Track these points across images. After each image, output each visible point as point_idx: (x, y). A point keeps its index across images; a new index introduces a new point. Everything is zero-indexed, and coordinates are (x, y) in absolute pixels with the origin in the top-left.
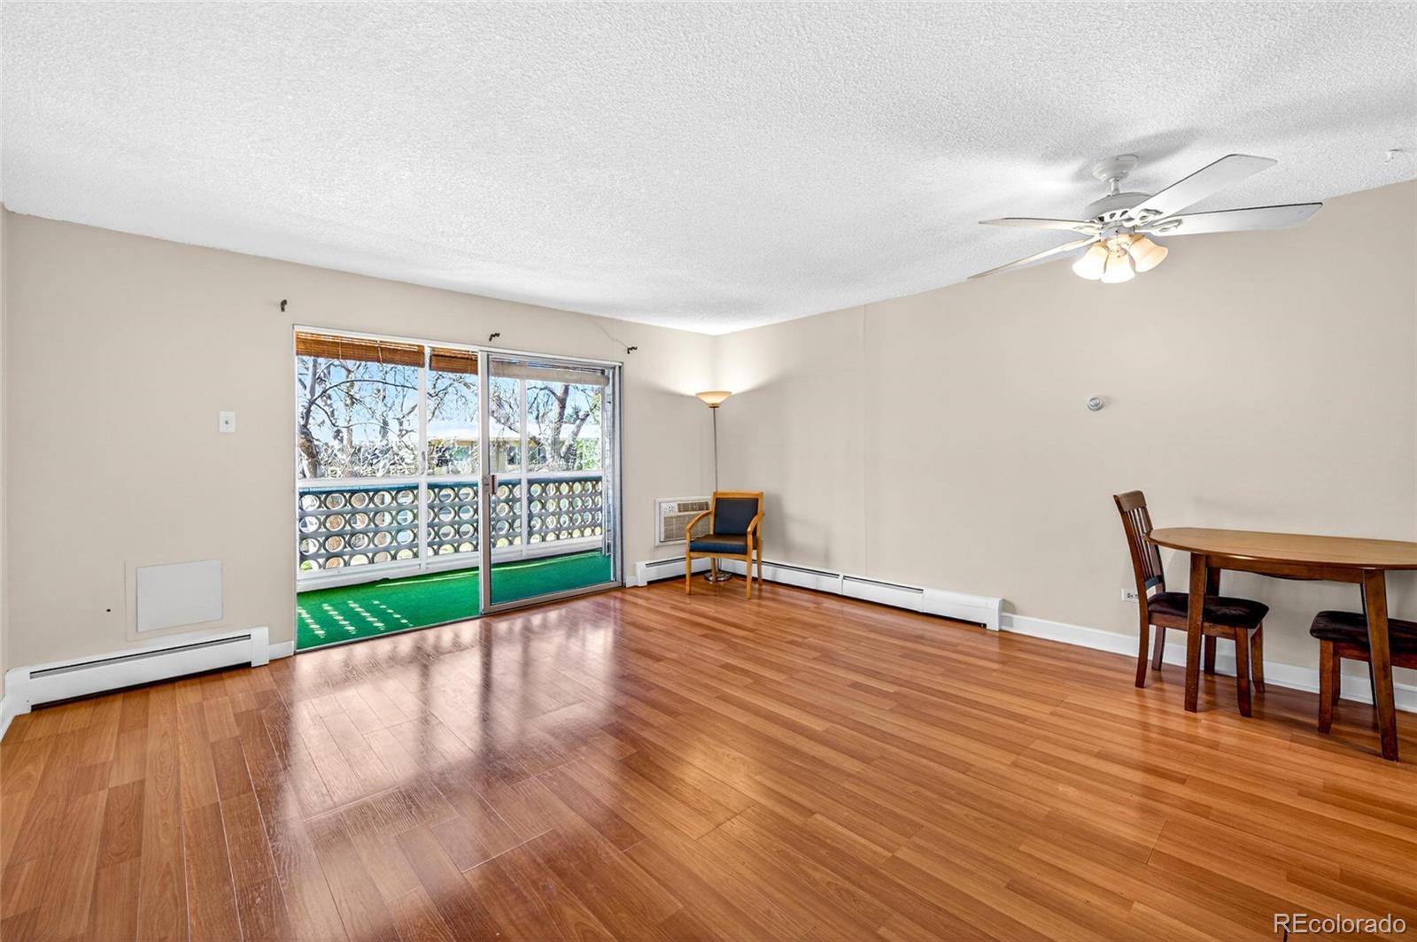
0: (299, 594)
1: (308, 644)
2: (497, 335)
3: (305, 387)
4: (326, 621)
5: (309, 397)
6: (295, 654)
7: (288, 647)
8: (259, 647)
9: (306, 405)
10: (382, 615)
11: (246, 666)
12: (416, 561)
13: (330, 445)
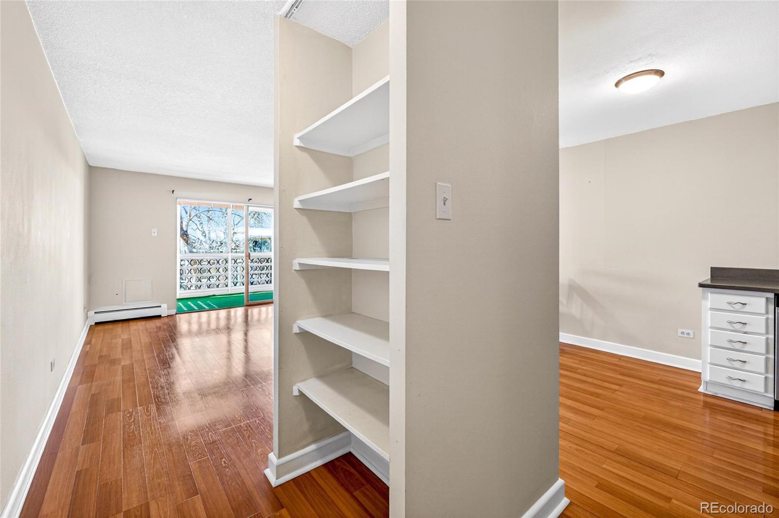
0: (178, 299)
1: (180, 312)
2: (251, 199)
3: (187, 213)
4: (188, 306)
5: (189, 218)
6: (176, 314)
7: (173, 312)
8: (164, 311)
9: (187, 221)
10: (208, 305)
11: (159, 317)
12: (227, 288)
13: (200, 239)
